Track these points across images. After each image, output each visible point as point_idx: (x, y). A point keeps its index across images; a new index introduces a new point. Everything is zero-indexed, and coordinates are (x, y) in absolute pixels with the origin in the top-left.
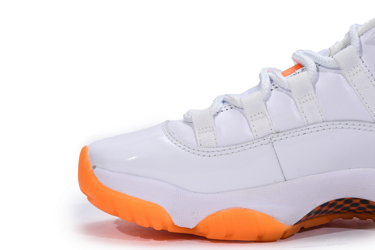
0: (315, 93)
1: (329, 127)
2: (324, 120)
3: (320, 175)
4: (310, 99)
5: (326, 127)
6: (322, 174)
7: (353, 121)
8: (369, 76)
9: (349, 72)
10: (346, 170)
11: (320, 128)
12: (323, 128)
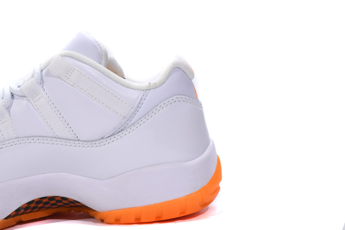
0: (10, 116)
1: (20, 142)
2: (17, 137)
3: (19, 179)
4: (6, 121)
5: (18, 143)
6: (21, 179)
7: (38, 136)
8: (48, 101)
9: (34, 98)
10: (40, 175)
11: (13, 144)
12: (15, 143)
